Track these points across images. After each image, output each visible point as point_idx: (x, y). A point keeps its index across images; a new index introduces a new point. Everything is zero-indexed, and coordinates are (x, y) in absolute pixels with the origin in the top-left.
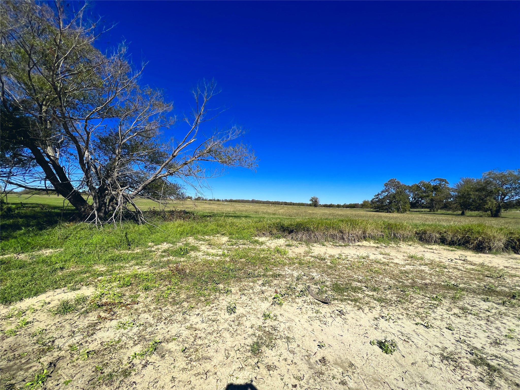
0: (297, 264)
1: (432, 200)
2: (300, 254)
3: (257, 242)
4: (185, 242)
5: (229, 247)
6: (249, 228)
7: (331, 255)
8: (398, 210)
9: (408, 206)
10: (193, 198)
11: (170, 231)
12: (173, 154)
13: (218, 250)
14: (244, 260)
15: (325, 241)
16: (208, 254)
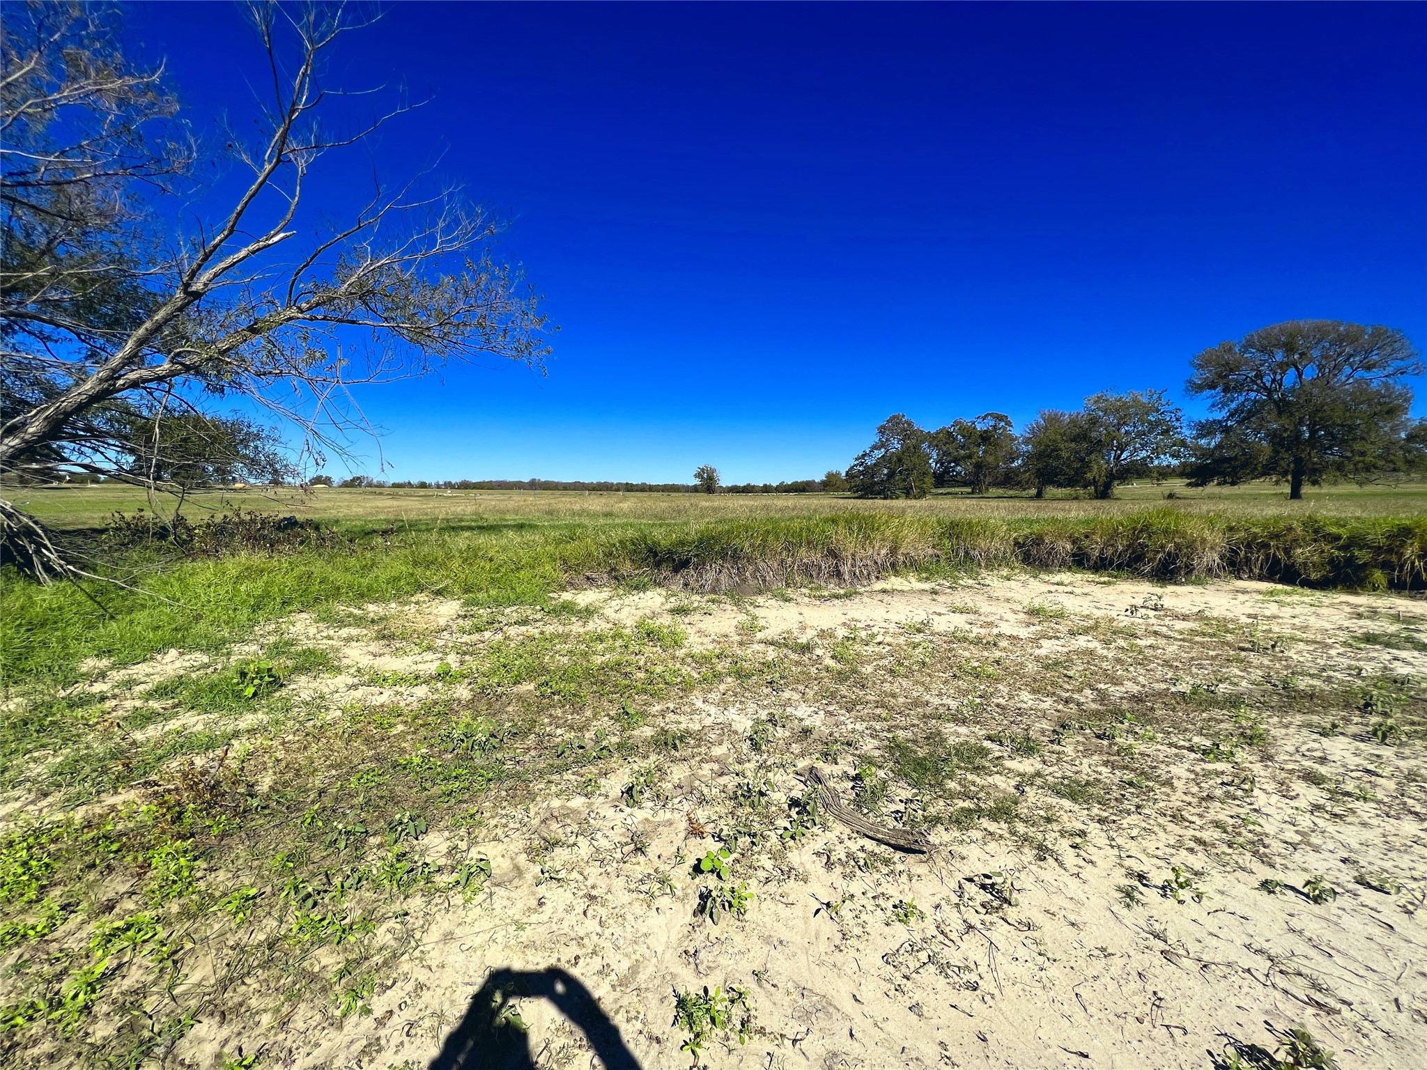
0: (729, 680)
1: (979, 466)
2: (726, 636)
3: (568, 608)
4: (272, 639)
5: (466, 638)
6: (534, 563)
7: (823, 631)
8: (908, 494)
9: (929, 480)
10: (336, 480)
11: (204, 598)
12: (187, 285)
13: (419, 658)
14: (531, 687)
15: (788, 585)
16: (377, 680)
